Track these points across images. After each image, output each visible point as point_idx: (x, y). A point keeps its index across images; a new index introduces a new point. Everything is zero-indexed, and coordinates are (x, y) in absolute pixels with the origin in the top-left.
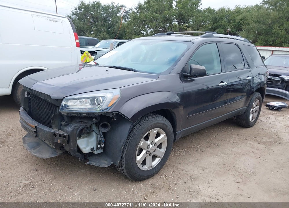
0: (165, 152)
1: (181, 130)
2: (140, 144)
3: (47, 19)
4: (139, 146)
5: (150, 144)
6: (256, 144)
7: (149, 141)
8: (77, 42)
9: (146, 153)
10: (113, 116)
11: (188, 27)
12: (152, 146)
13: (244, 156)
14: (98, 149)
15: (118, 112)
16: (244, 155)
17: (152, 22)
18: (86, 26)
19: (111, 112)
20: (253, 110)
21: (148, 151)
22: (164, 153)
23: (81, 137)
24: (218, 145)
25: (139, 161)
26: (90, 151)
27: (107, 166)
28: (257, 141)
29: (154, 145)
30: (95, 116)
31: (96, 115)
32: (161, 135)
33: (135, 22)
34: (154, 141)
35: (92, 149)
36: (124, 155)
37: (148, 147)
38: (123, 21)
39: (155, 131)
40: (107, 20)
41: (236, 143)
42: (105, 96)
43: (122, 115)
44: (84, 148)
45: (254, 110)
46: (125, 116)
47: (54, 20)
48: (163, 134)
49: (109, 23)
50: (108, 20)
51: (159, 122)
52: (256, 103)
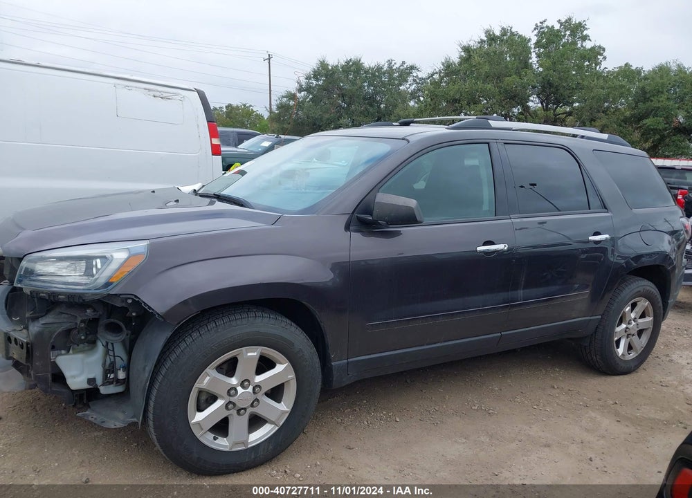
0: (289, 410)
1: (351, 360)
2: (202, 383)
3: (149, 93)
4: (198, 385)
5: (237, 385)
6: (606, 422)
7: (237, 378)
8: (213, 143)
9: (227, 407)
10: (124, 305)
11: (570, 114)
12: (244, 391)
13: (547, 449)
14: (107, 382)
15: (135, 296)
16: (549, 446)
17: (474, 104)
18: (327, 116)
19: (116, 295)
20: (627, 328)
21: (230, 402)
22: (286, 412)
23: (71, 351)
24: (491, 411)
25: (198, 423)
26: (85, 386)
27: (119, 427)
28: (617, 414)
29: (250, 389)
30: (81, 301)
31: (84, 300)
32: (278, 365)
33: (435, 104)
34: (254, 379)
35: (91, 381)
36: (152, 404)
37: (232, 391)
38: (412, 103)
39: (253, 354)
40: (375, 101)
41: (547, 413)
42: (107, 255)
43: (143, 304)
44: (74, 377)
45: (630, 326)
46: (150, 308)
47: (165, 95)
48: (282, 364)
49: (379, 107)
50: (377, 102)
51: (262, 330)
52: (639, 309)
